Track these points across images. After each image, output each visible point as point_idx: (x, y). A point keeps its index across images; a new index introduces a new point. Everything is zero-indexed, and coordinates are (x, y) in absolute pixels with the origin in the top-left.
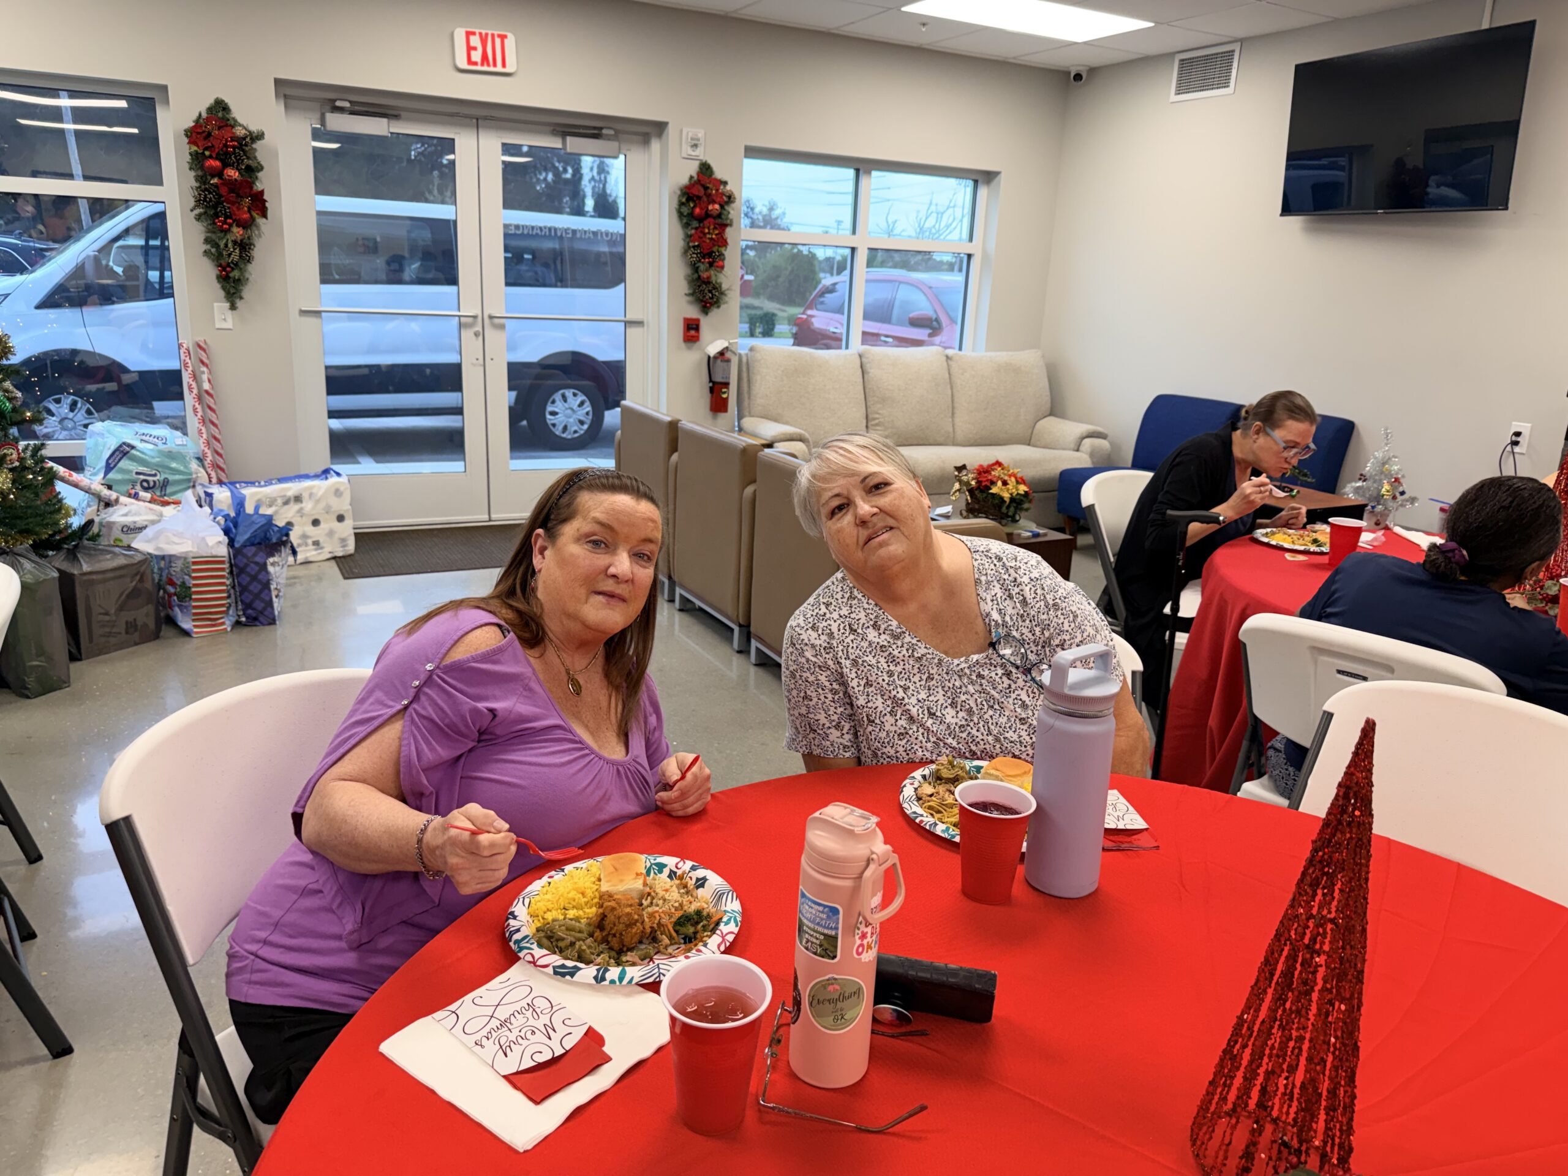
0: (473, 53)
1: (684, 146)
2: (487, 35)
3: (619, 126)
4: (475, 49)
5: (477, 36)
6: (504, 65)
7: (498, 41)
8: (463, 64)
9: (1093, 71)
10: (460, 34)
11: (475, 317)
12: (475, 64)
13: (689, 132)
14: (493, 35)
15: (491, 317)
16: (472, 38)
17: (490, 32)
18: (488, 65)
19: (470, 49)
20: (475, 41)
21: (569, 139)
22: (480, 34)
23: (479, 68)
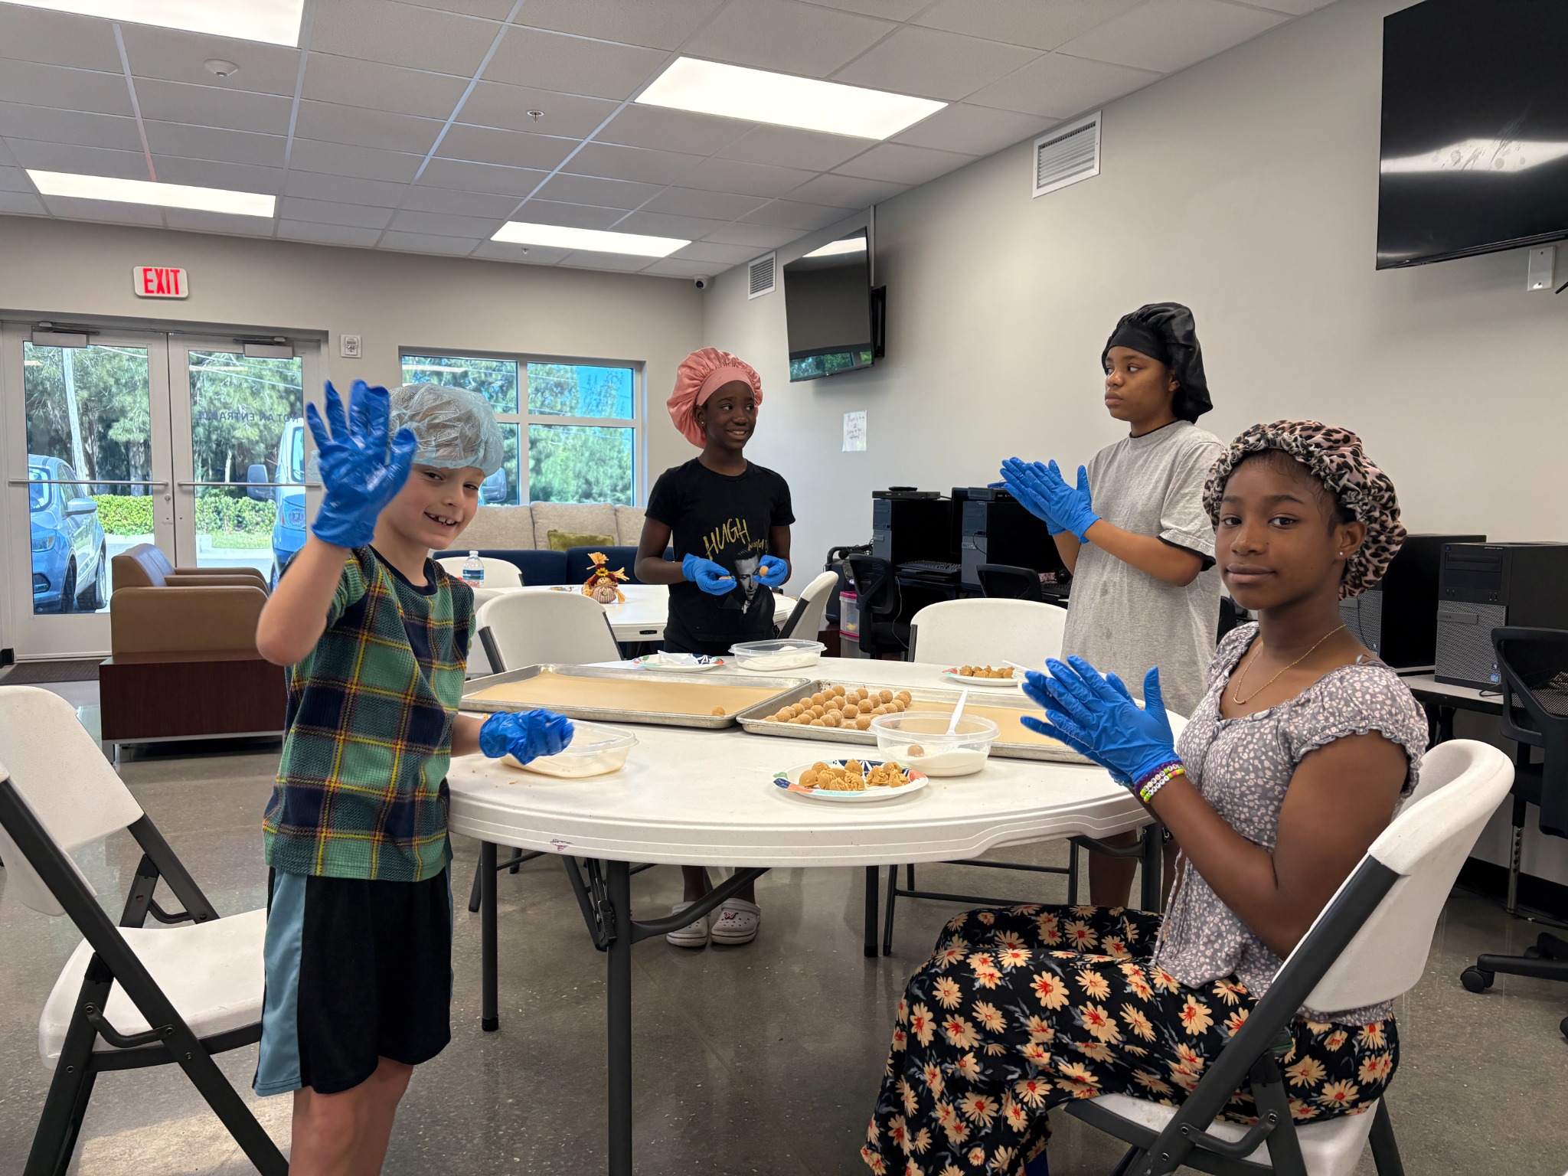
0: (149, 284)
1: (343, 348)
2: (162, 271)
3: (290, 335)
4: (151, 281)
5: (154, 272)
6: (177, 292)
7: (171, 275)
8: (141, 291)
9: (712, 280)
10: (138, 272)
11: (166, 485)
12: (152, 292)
13: (346, 337)
14: (167, 271)
15: (180, 485)
16: (148, 273)
17: (164, 269)
18: (163, 292)
19: (147, 281)
20: (152, 275)
21: (247, 346)
22: (156, 270)
23: (155, 295)
